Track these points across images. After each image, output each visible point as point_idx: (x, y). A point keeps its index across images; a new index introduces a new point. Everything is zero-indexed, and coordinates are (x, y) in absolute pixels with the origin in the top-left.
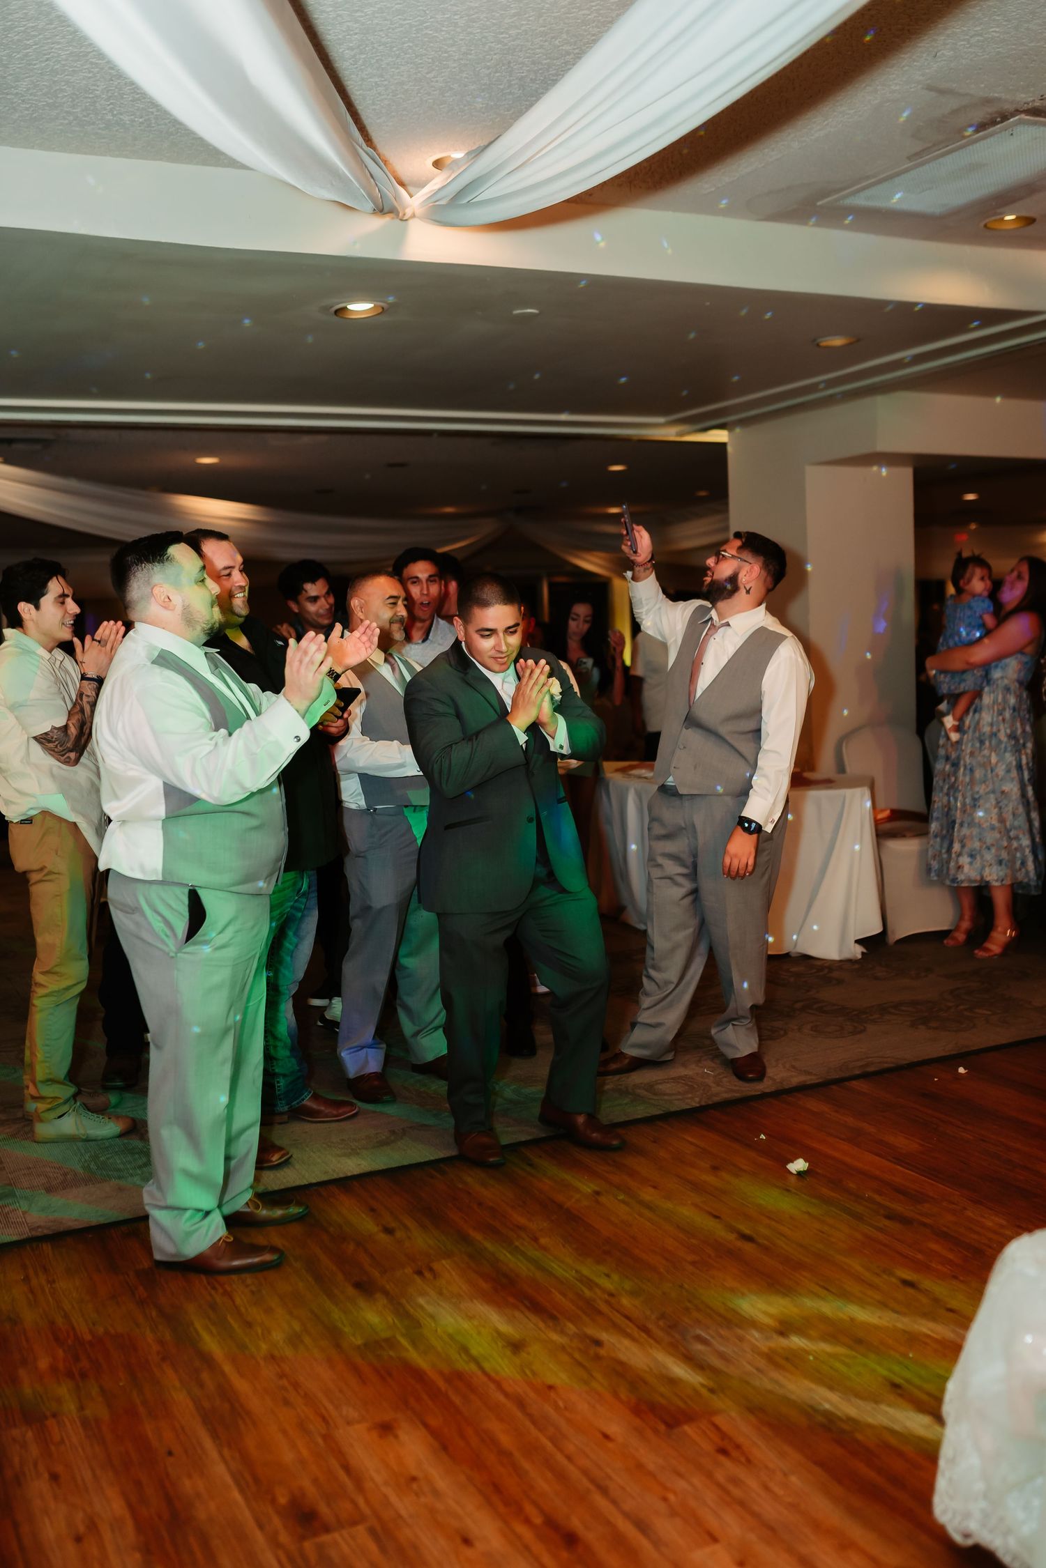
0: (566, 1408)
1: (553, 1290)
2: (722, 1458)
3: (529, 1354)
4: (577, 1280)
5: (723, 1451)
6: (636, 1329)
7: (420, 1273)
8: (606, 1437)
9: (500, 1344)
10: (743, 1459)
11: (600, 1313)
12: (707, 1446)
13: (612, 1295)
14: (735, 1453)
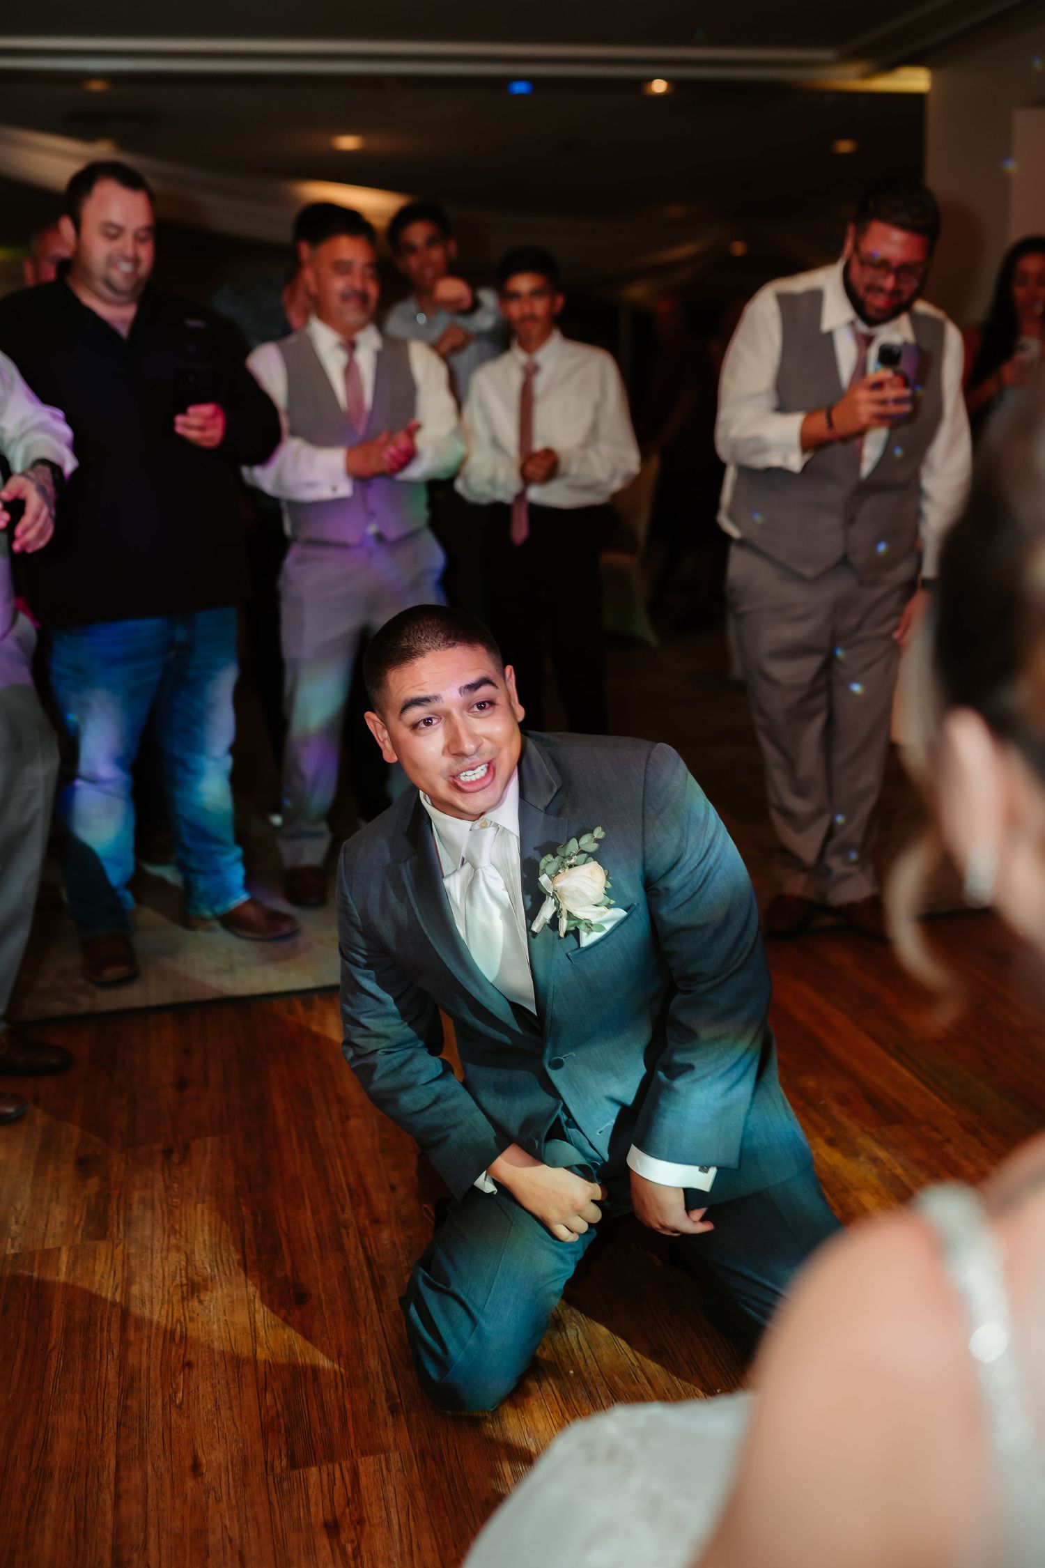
0: (180, 1407)
1: (307, 1202)
2: (323, 1542)
3: (201, 1302)
4: (349, 1190)
5: (332, 1528)
6: (368, 1282)
7: (167, 1153)
8: (196, 1467)
9: (178, 1281)
10: (349, 1548)
11: (341, 1248)
12: (318, 1514)
13: (376, 1221)
14: (346, 1535)
